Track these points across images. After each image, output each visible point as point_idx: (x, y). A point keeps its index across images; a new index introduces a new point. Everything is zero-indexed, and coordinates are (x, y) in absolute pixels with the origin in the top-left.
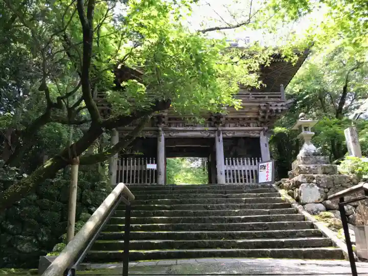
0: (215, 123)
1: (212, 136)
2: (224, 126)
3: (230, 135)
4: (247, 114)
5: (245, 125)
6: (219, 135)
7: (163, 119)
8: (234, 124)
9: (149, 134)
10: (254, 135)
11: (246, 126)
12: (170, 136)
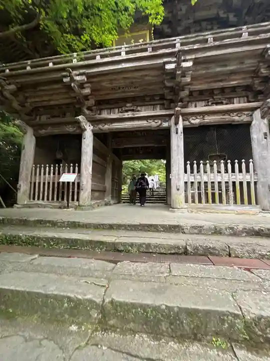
0: (172, 101)
1: (165, 125)
2: (186, 106)
3: (196, 121)
4: (233, 77)
5: (224, 102)
6: (176, 123)
7: (86, 102)
8: (203, 103)
9: (70, 129)
10: (242, 118)
11: (227, 104)
12: (100, 129)
